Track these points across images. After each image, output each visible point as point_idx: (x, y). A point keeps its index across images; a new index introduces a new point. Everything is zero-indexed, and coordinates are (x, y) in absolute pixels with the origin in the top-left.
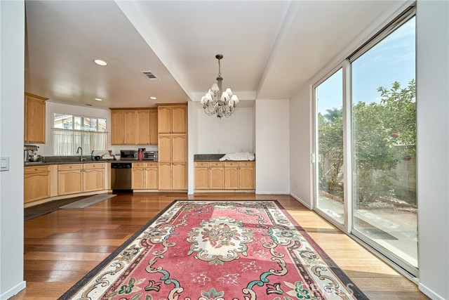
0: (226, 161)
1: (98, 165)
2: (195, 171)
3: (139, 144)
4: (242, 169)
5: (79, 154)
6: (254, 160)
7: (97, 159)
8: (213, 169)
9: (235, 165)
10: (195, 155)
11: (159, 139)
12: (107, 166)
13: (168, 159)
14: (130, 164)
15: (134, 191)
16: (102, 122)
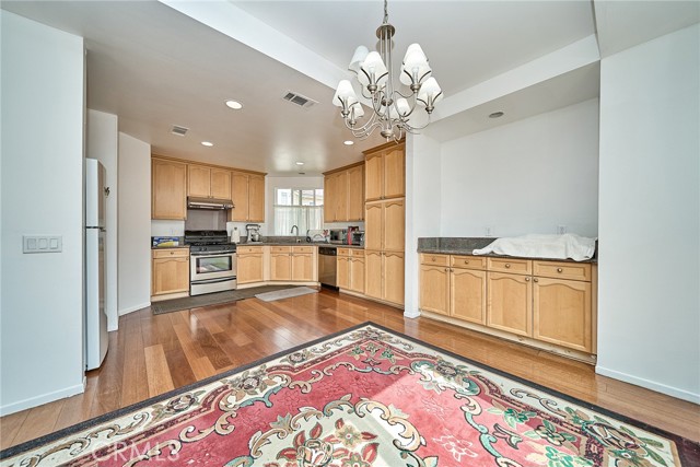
0: (492, 255)
1: (306, 248)
2: (421, 270)
3: (350, 221)
4: (542, 281)
5: (295, 234)
6: (593, 261)
7: (308, 240)
8: (457, 271)
9: (516, 268)
10: (421, 240)
11: (366, 211)
12: (315, 249)
13: (377, 246)
14: (335, 249)
15: (341, 290)
16: (320, 192)
